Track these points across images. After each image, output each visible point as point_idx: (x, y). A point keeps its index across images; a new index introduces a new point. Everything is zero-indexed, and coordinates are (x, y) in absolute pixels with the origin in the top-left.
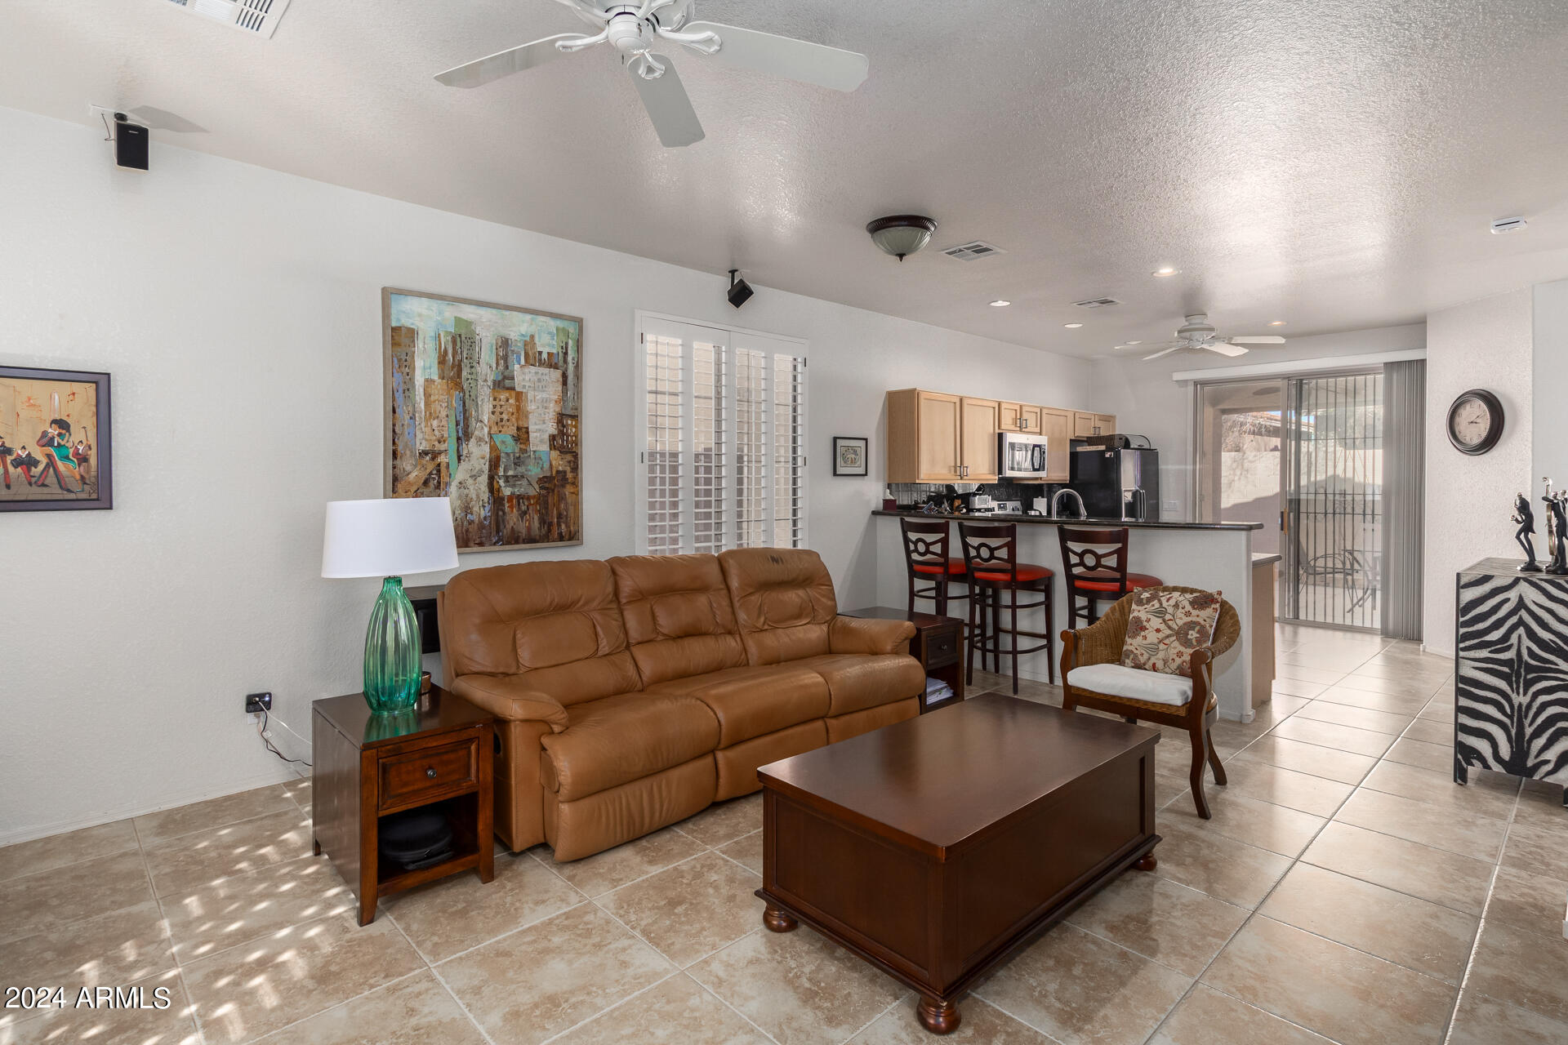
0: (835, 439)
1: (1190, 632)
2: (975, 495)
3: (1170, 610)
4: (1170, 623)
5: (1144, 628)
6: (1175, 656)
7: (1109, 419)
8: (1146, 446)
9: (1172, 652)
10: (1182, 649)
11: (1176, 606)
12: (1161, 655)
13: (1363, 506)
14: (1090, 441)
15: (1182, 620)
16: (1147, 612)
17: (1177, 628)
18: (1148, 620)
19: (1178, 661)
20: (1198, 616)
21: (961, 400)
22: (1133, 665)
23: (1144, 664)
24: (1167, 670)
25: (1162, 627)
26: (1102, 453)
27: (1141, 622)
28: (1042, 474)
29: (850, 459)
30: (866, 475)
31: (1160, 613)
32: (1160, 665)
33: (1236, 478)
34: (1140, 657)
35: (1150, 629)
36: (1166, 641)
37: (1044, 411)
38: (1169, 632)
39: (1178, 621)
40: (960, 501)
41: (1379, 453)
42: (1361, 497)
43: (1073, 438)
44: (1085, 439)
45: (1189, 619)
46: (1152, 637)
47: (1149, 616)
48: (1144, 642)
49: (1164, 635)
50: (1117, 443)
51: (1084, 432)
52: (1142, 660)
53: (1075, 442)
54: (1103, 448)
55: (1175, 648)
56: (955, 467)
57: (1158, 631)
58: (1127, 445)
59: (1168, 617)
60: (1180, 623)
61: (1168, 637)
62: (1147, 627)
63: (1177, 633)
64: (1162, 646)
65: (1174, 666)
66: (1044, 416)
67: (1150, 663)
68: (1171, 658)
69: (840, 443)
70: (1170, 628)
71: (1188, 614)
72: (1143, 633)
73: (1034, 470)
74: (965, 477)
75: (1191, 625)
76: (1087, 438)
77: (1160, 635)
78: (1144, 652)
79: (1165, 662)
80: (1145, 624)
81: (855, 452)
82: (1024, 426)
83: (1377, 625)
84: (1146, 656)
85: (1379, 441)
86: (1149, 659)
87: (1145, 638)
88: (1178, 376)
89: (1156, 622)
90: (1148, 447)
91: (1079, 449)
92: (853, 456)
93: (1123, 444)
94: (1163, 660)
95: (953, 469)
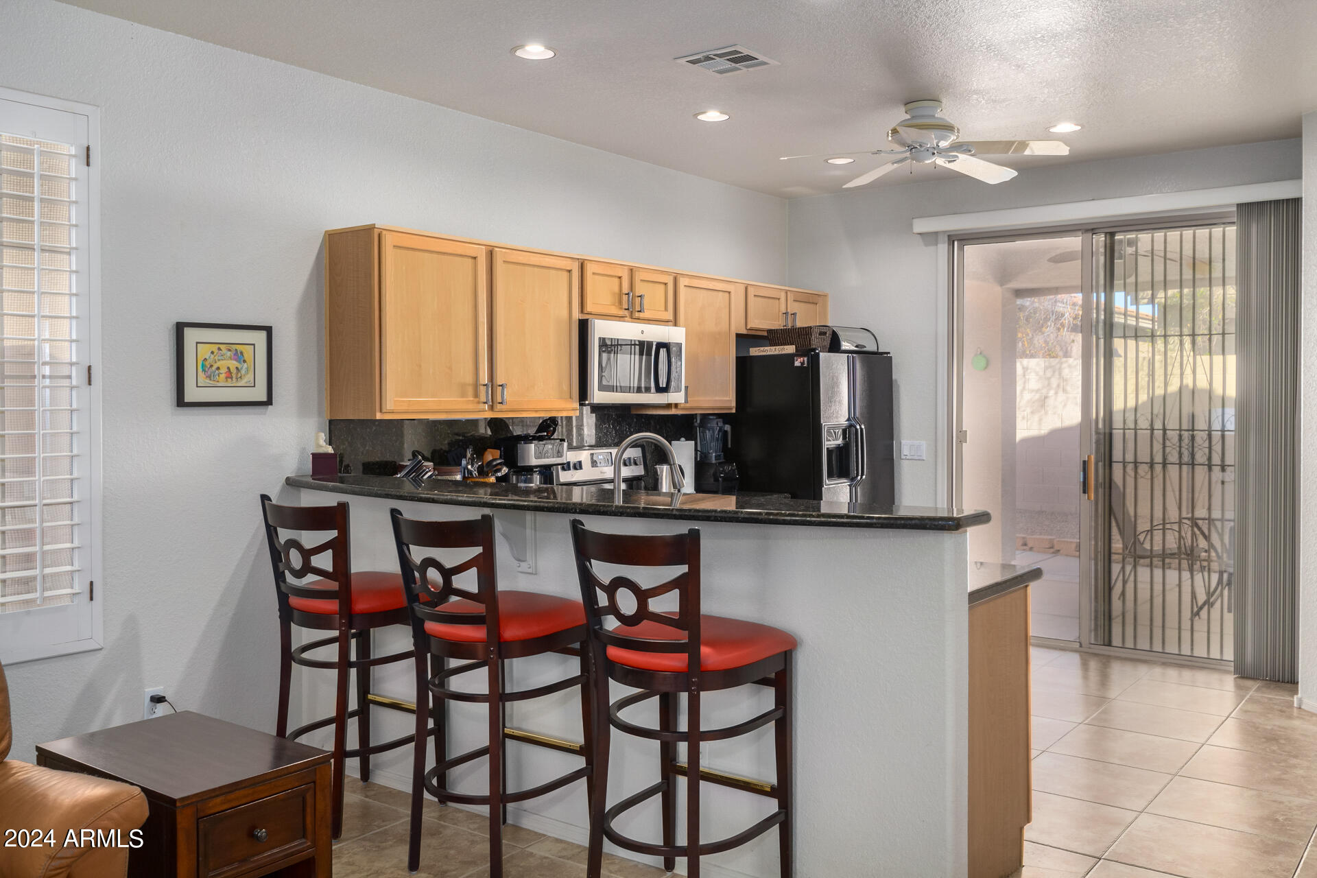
0: (180, 328)
2: (527, 439)
7: (813, 299)
8: (871, 347)
13: (1207, 451)
14: (773, 337)
21: (491, 254)
26: (790, 358)
28: (676, 397)
29: (224, 370)
30: (269, 402)
33: (1052, 393)
37: (683, 282)
40: (497, 453)
41: (1232, 360)
42: (1205, 435)
43: (744, 332)
44: (765, 334)
50: (816, 341)
51: (762, 322)
53: (745, 340)
54: (790, 349)
56: (476, 386)
58: (835, 346)
66: (683, 292)
69: (191, 335)
73: (659, 390)
74: (499, 406)
76: (769, 331)
81: (238, 356)
82: (638, 308)
83: (1229, 655)
85: (1231, 341)
88: (921, 226)
90: (874, 349)
91: (755, 352)
92: (233, 364)
93: (827, 343)
95: (470, 391)
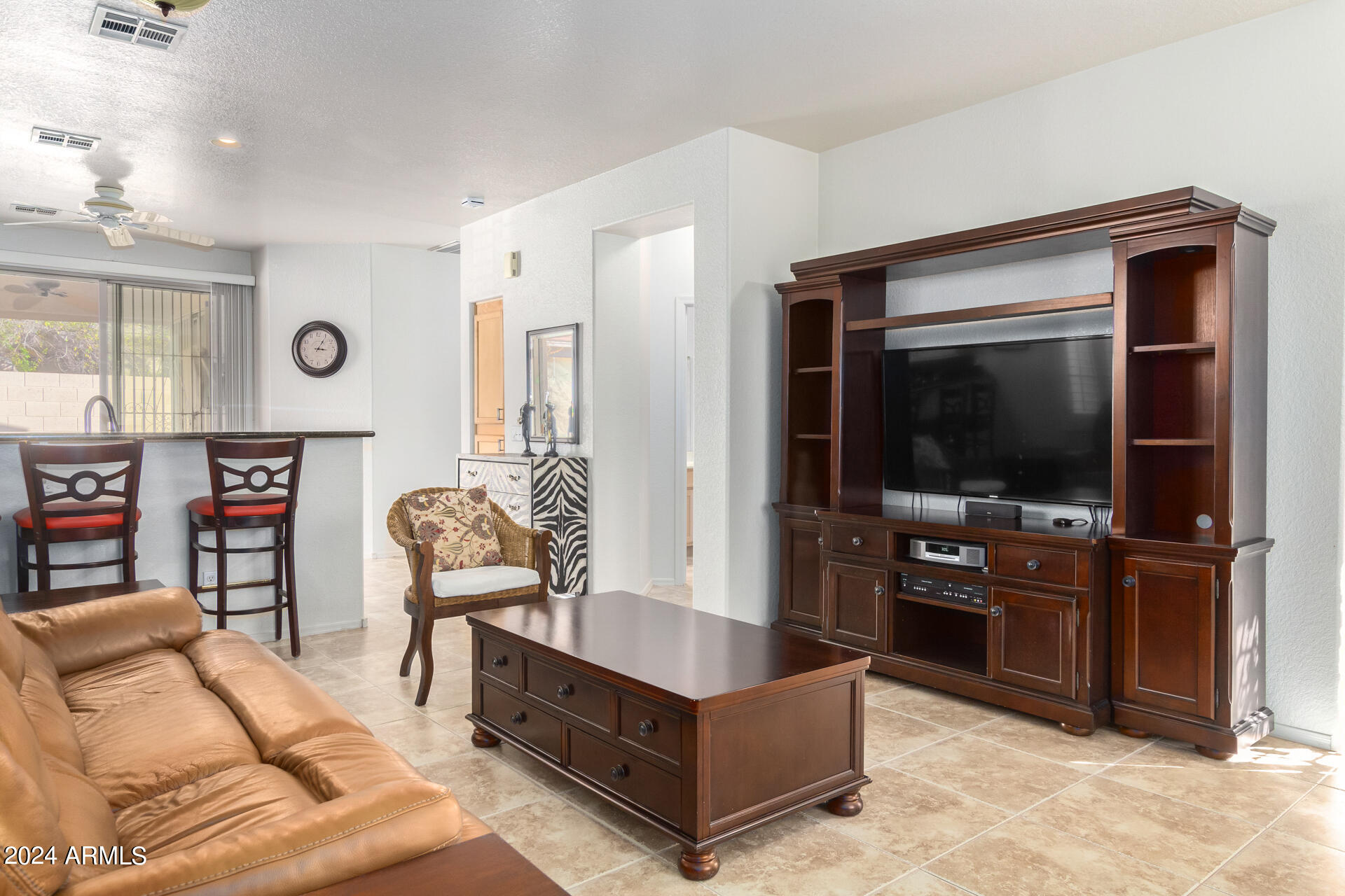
1: (483, 525)
3: (458, 508)
4: (463, 520)
5: (440, 531)
6: (479, 550)
9: (476, 548)
10: (482, 541)
11: (461, 503)
12: (467, 551)
15: (472, 516)
16: (436, 514)
17: (470, 524)
18: (443, 522)
19: (483, 553)
20: (482, 509)
22: (441, 568)
23: (452, 565)
24: (474, 564)
25: (458, 525)
27: (436, 525)
31: (450, 512)
32: (466, 561)
34: (446, 559)
35: (448, 530)
36: (466, 538)
38: (466, 529)
39: (469, 517)
45: (476, 514)
46: (453, 537)
47: (442, 518)
48: (447, 543)
49: (463, 533)
52: (450, 561)
55: (476, 542)
57: (456, 529)
59: (458, 515)
60: (472, 518)
61: (466, 533)
62: (444, 528)
63: (473, 528)
64: (465, 544)
65: (479, 559)
67: (458, 562)
68: (476, 552)
70: (465, 525)
71: (474, 509)
72: (442, 536)
75: (480, 518)
77: (460, 533)
78: (449, 553)
79: (471, 556)
80: (440, 526)
84: (452, 556)
86: (456, 558)
87: (446, 539)
89: (450, 523)
94: (470, 556)
